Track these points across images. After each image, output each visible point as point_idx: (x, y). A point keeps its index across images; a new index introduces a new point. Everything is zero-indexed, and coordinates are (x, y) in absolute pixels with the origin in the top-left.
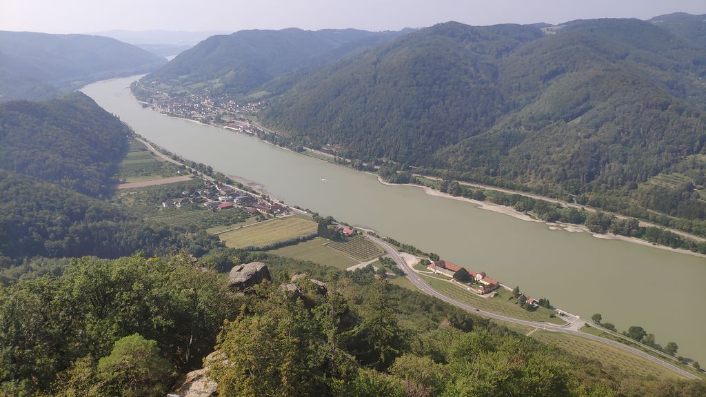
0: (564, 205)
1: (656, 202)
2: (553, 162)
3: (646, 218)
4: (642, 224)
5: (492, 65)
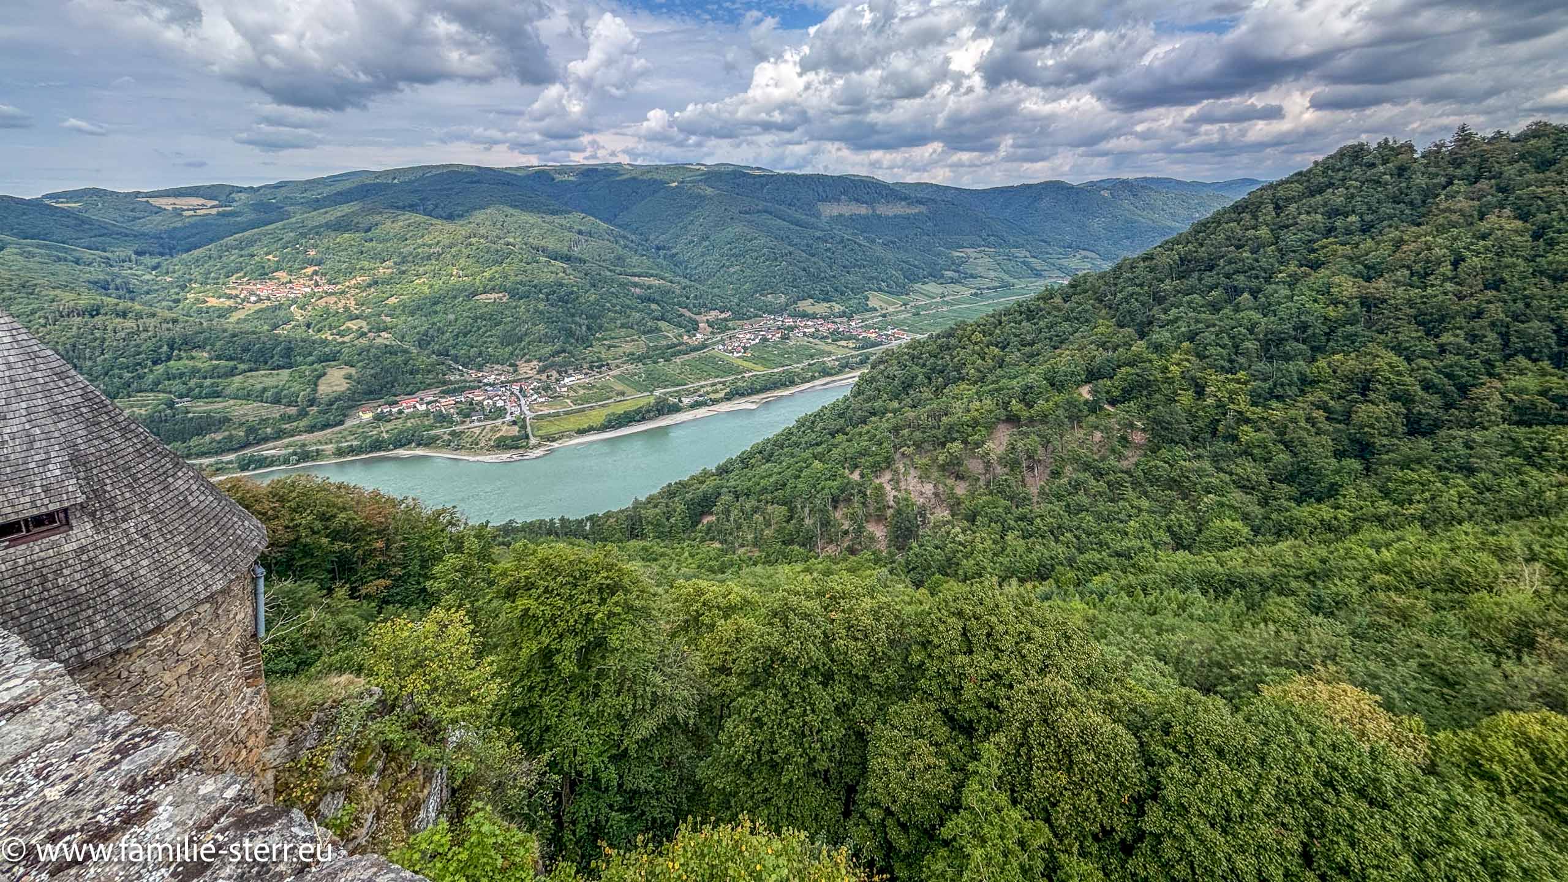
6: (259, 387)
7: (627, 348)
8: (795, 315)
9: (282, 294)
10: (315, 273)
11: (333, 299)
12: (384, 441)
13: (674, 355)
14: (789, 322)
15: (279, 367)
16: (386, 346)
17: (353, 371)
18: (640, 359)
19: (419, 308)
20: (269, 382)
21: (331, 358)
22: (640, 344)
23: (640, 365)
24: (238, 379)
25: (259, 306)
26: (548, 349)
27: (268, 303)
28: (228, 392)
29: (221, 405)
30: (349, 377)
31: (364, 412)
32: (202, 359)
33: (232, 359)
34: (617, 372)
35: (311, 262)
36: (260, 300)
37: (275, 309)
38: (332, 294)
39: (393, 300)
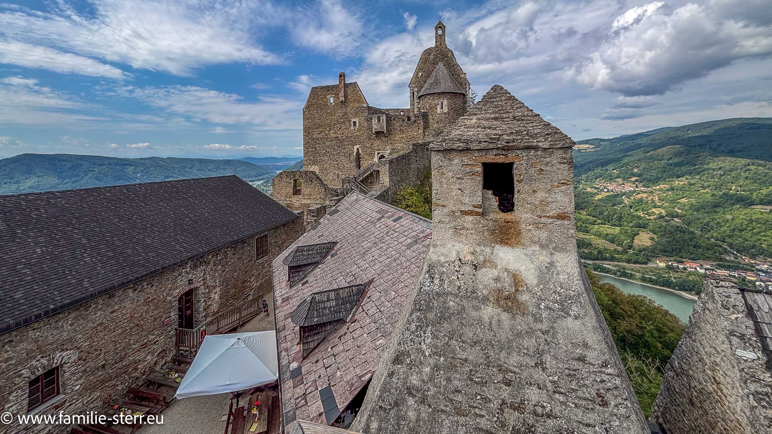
6: (605, 233)
9: (619, 189)
10: (637, 181)
11: (645, 195)
12: (672, 282)
15: (615, 225)
16: (678, 227)
17: (655, 236)
19: (703, 207)
20: (610, 231)
21: (642, 226)
24: (596, 226)
25: (608, 194)
27: (612, 193)
28: (591, 231)
29: (588, 237)
30: (652, 239)
31: (660, 262)
32: (583, 215)
33: (595, 217)
35: (635, 175)
36: (608, 191)
37: (616, 196)
38: (644, 192)
39: (684, 200)
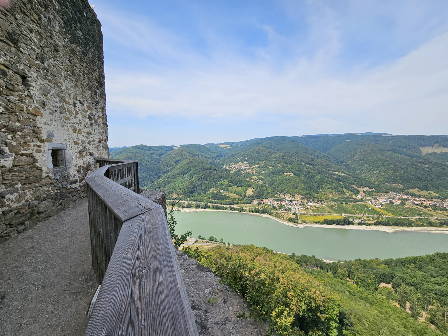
0: (186, 202)
1: (212, 197)
2: (181, 189)
3: (210, 202)
4: (209, 204)
5: (158, 159)
6: (235, 190)
7: (331, 196)
8: (408, 194)
9: (240, 168)
10: (247, 163)
11: (250, 170)
13: (350, 202)
14: (404, 197)
15: (239, 186)
16: (262, 184)
17: (254, 190)
18: (336, 201)
19: (269, 175)
20: (237, 190)
21: (249, 186)
22: (336, 196)
23: (336, 203)
24: (231, 187)
25: (236, 170)
26: (305, 192)
27: (237, 170)
28: (229, 190)
29: (228, 193)
31: (255, 201)
32: (226, 182)
33: (231, 183)
34: (327, 204)
35: (246, 161)
36: (236, 169)
37: (239, 171)
38: (250, 169)
39: (263, 172)
